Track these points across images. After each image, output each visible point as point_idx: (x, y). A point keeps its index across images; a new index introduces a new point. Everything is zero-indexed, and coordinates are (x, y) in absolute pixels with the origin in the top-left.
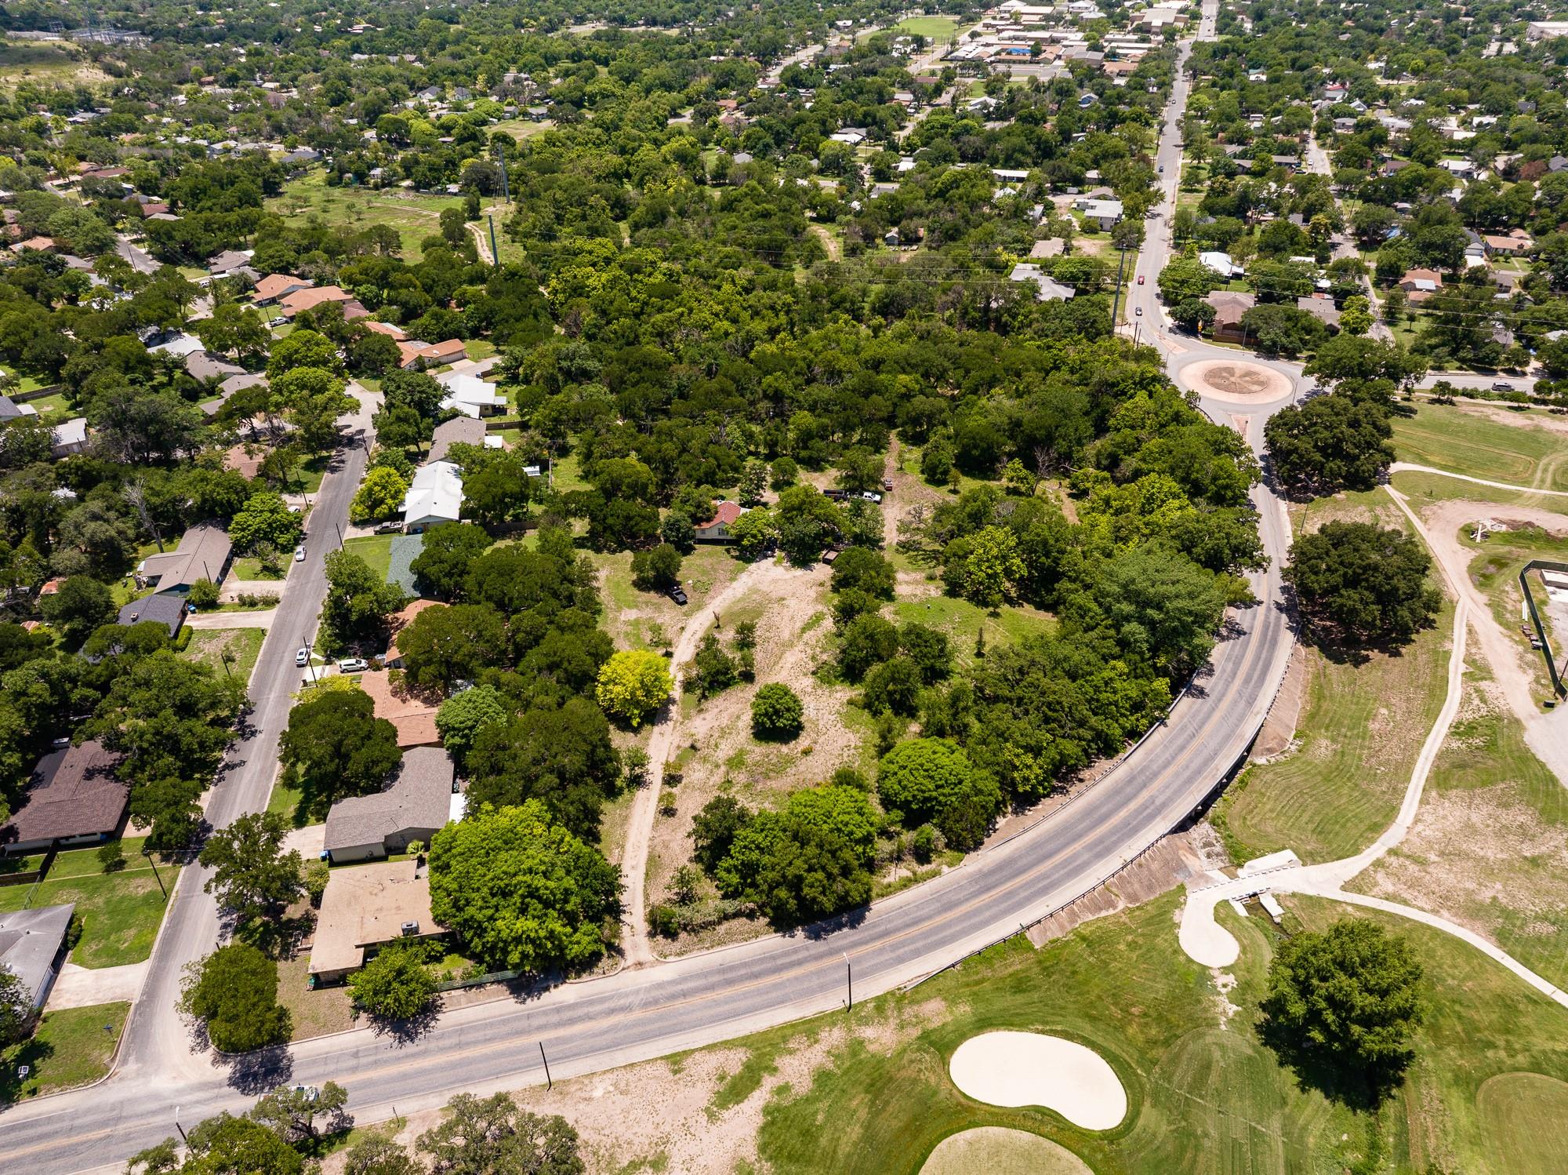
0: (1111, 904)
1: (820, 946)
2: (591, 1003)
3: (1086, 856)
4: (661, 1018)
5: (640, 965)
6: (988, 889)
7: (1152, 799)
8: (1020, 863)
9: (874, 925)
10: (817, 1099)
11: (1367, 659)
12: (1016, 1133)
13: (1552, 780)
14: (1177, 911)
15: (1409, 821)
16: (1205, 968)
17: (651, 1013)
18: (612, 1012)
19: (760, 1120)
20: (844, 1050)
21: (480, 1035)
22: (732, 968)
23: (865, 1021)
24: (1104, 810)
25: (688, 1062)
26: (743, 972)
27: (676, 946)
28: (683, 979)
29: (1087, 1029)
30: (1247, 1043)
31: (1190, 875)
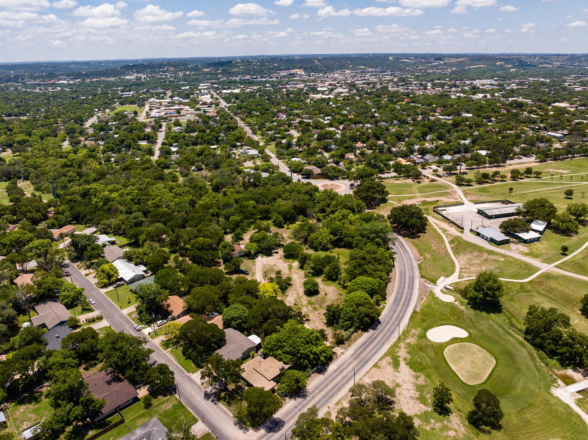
0: (424, 298)
1: (378, 331)
2: (341, 366)
3: (410, 291)
4: (361, 361)
5: (342, 353)
6: (398, 305)
7: (410, 276)
8: (399, 297)
9: (384, 321)
10: (414, 357)
11: (420, 236)
12: (454, 345)
13: (476, 245)
14: (435, 295)
15: (458, 263)
16: (451, 303)
17: (358, 361)
18: (349, 365)
19: (408, 367)
20: (407, 346)
21: (323, 386)
22: (364, 344)
23: (405, 339)
24: (403, 281)
25: (379, 365)
26: (368, 343)
27: (346, 345)
28: (356, 351)
29: (444, 322)
30: (472, 311)
31: (430, 288)
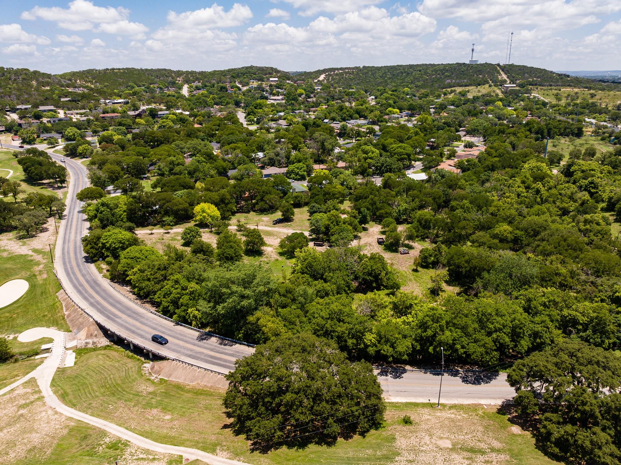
0: (67, 310)
15: (58, 410)
16: (21, 332)
31: (76, 334)
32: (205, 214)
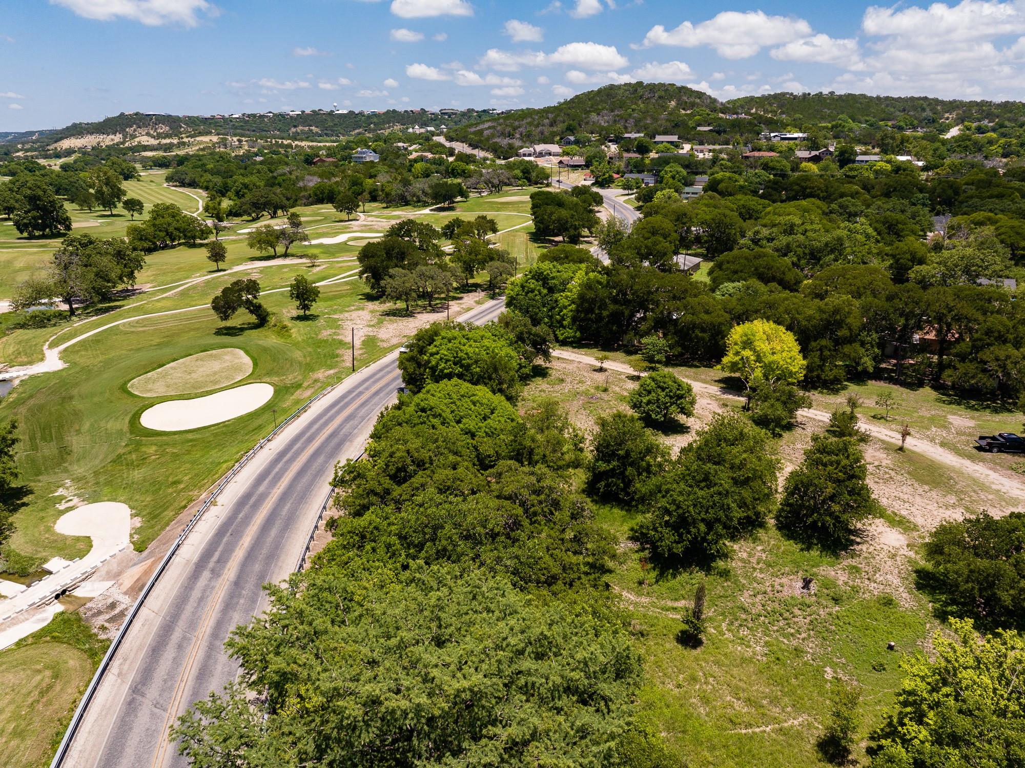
14: (139, 525)
20: (336, 364)
23: (339, 373)
31: (134, 565)
32: (747, 353)
